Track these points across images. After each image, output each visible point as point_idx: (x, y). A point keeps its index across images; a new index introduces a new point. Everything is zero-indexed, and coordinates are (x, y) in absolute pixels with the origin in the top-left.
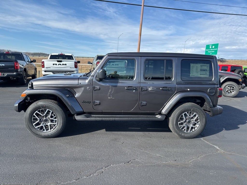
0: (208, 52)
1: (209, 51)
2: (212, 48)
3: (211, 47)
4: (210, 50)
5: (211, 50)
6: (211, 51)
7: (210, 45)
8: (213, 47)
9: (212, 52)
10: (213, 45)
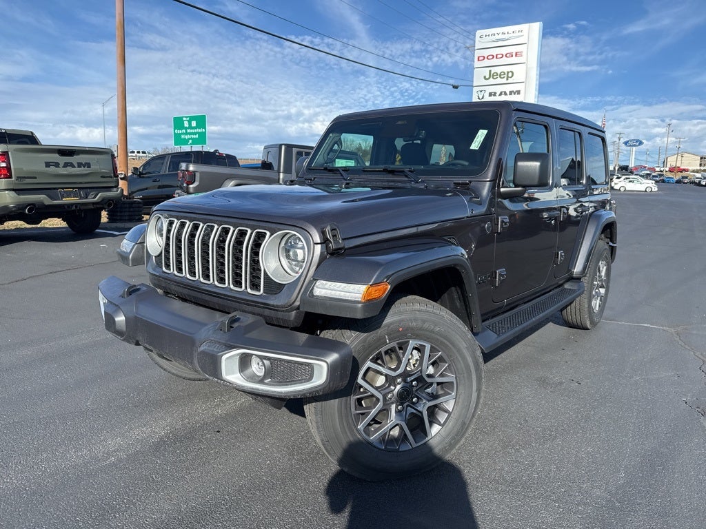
0: (183, 136)
1: (183, 134)
2: (190, 127)
3: (186, 124)
4: (186, 131)
5: (188, 131)
6: (190, 134)
7: (184, 119)
8: (194, 124)
9: (193, 136)
10: (191, 119)
